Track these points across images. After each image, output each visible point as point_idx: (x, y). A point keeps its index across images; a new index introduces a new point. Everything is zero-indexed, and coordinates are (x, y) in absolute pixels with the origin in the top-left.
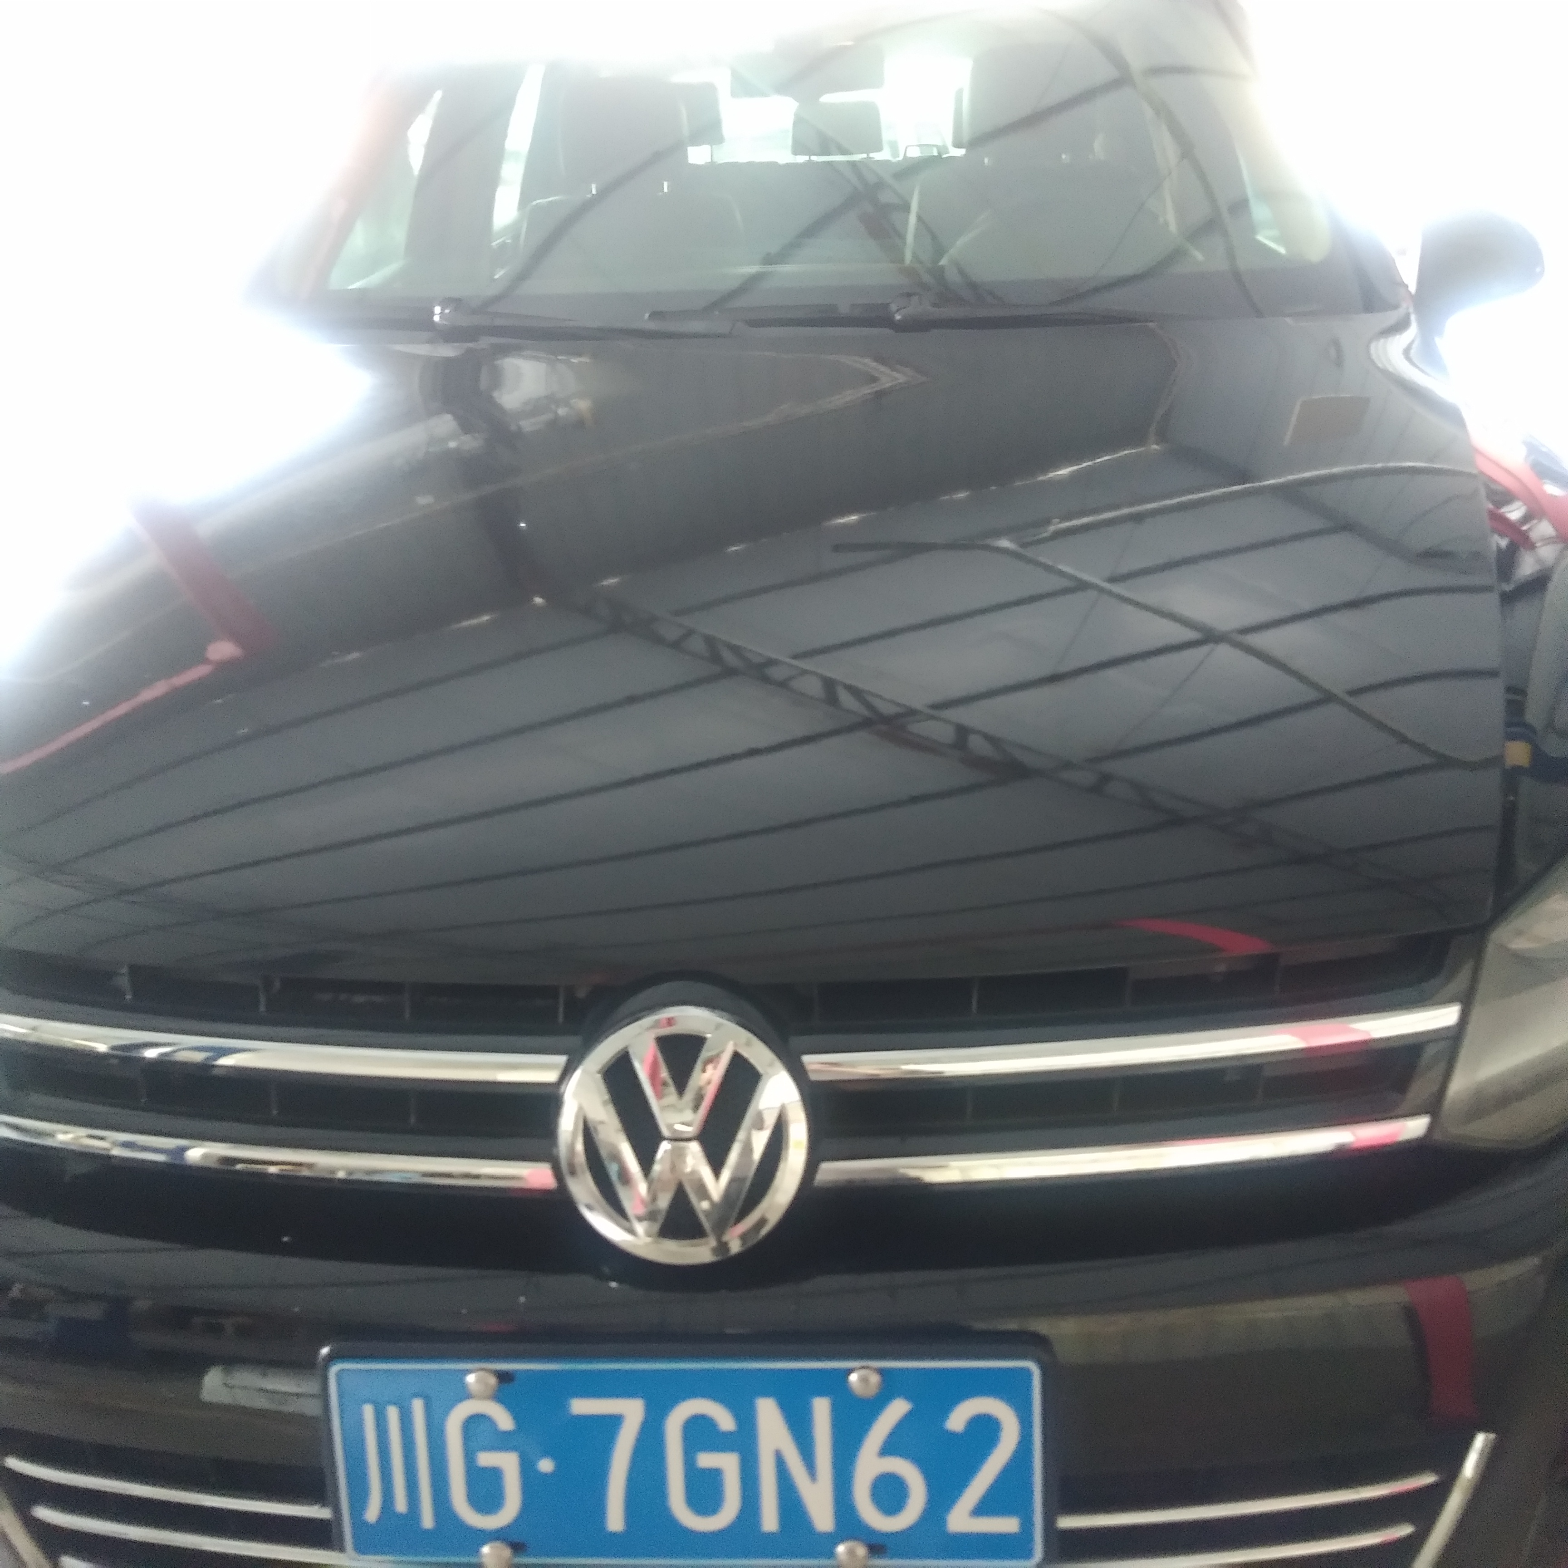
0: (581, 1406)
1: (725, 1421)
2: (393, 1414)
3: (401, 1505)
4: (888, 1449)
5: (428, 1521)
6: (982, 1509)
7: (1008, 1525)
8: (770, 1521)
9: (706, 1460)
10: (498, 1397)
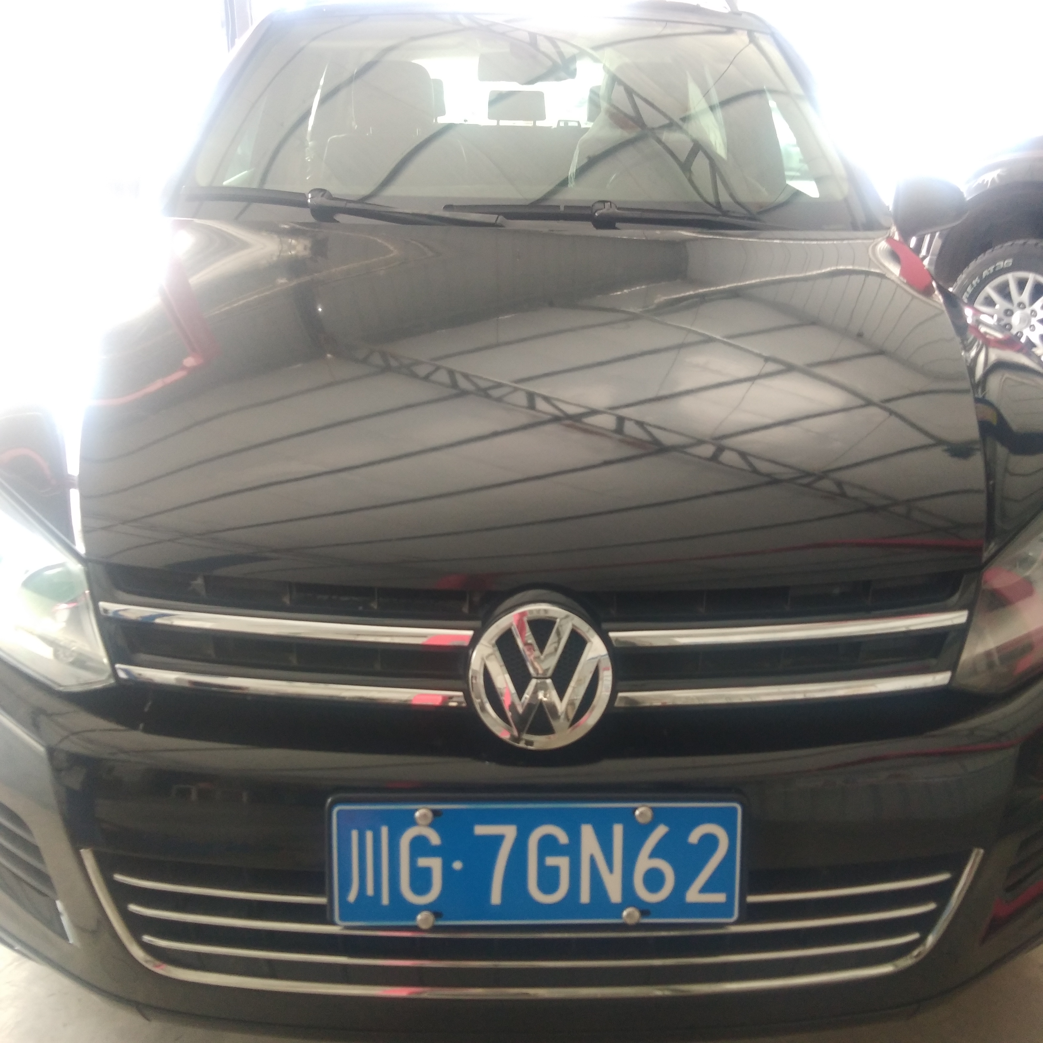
0: (480, 830)
1: (563, 838)
2: (369, 835)
3: (370, 891)
4: (654, 854)
5: (385, 900)
6: (704, 889)
7: (720, 898)
8: (585, 897)
9: (551, 861)
10: (432, 825)
